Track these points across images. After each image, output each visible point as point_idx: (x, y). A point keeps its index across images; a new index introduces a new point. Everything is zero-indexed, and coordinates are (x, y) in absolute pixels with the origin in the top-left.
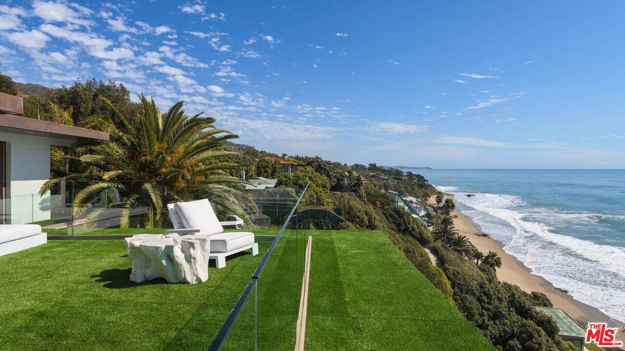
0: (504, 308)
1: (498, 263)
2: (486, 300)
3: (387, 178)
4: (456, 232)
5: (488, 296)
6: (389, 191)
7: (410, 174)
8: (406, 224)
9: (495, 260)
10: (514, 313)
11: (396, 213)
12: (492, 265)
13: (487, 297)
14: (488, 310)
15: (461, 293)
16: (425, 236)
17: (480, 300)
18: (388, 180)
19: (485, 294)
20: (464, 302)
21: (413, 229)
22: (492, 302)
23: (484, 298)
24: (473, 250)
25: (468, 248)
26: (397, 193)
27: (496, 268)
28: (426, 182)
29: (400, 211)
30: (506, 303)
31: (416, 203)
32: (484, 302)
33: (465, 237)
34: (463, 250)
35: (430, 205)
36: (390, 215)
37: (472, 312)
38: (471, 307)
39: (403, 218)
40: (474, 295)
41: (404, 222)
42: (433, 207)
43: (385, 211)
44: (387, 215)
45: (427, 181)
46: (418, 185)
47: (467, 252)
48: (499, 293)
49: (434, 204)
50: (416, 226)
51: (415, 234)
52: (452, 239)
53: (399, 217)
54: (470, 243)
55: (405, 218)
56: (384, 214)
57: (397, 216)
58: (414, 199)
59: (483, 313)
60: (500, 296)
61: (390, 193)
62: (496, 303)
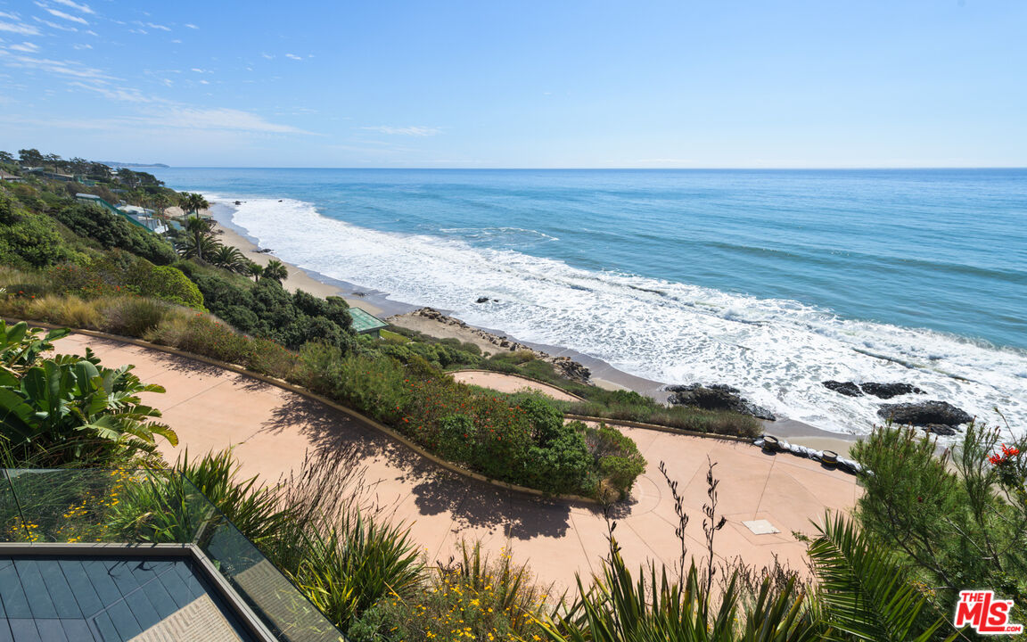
0: (288, 311)
1: (284, 275)
2: (264, 307)
3: (72, 176)
4: (218, 242)
5: (266, 301)
6: (78, 195)
7: (125, 173)
8: (119, 236)
9: (279, 271)
10: (302, 315)
11: (90, 218)
12: (276, 278)
13: (266, 305)
14: (267, 318)
15: (226, 305)
16: (162, 250)
17: (255, 309)
18: (75, 179)
19: (262, 300)
20: (231, 316)
21: (136, 243)
22: (272, 307)
23: (261, 305)
24: (248, 264)
25: (241, 262)
26: (98, 197)
27: (282, 280)
28: (161, 185)
29: (100, 214)
30: (291, 305)
31: (144, 215)
32: (262, 310)
33: (232, 248)
34: (232, 266)
35: (173, 219)
36: (78, 223)
37: (245, 324)
38: (244, 319)
39: (109, 225)
40: (246, 305)
41: (112, 232)
42: (180, 221)
43: (64, 217)
44: (72, 223)
45: (162, 183)
46: (146, 190)
47: (240, 269)
48: (280, 295)
49: (181, 217)
50: (140, 238)
51: (142, 251)
52: (212, 253)
53: (100, 224)
54: (242, 255)
55: (114, 224)
56: (65, 222)
57: (94, 224)
58: (140, 209)
59: (261, 323)
60: (282, 298)
61: (82, 198)
62: (278, 306)
